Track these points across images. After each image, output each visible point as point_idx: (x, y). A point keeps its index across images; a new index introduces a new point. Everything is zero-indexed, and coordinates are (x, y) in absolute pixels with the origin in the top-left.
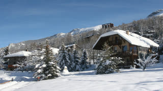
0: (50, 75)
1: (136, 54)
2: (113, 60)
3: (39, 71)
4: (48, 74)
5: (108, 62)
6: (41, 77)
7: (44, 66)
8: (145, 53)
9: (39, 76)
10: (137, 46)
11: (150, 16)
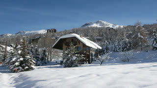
0: (27, 67)
1: (88, 53)
2: (77, 56)
3: (17, 64)
4: (25, 66)
5: (74, 58)
6: (19, 69)
7: (22, 59)
8: (94, 53)
9: (17, 68)
10: (89, 47)
11: (84, 26)
